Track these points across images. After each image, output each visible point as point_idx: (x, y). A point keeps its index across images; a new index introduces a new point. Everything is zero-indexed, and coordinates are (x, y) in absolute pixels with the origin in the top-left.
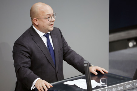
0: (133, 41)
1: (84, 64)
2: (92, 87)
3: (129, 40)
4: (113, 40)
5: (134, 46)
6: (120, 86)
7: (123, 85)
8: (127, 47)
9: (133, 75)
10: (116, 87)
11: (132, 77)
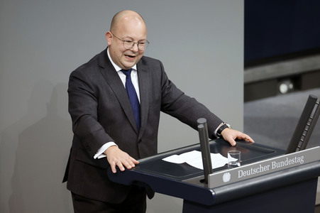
0: (288, 82)
1: (199, 124)
2: (213, 167)
3: (281, 80)
4: (251, 79)
5: (289, 91)
6: (263, 165)
7: (270, 163)
8: (276, 92)
9: (288, 144)
10: (258, 166)
11: (286, 148)
